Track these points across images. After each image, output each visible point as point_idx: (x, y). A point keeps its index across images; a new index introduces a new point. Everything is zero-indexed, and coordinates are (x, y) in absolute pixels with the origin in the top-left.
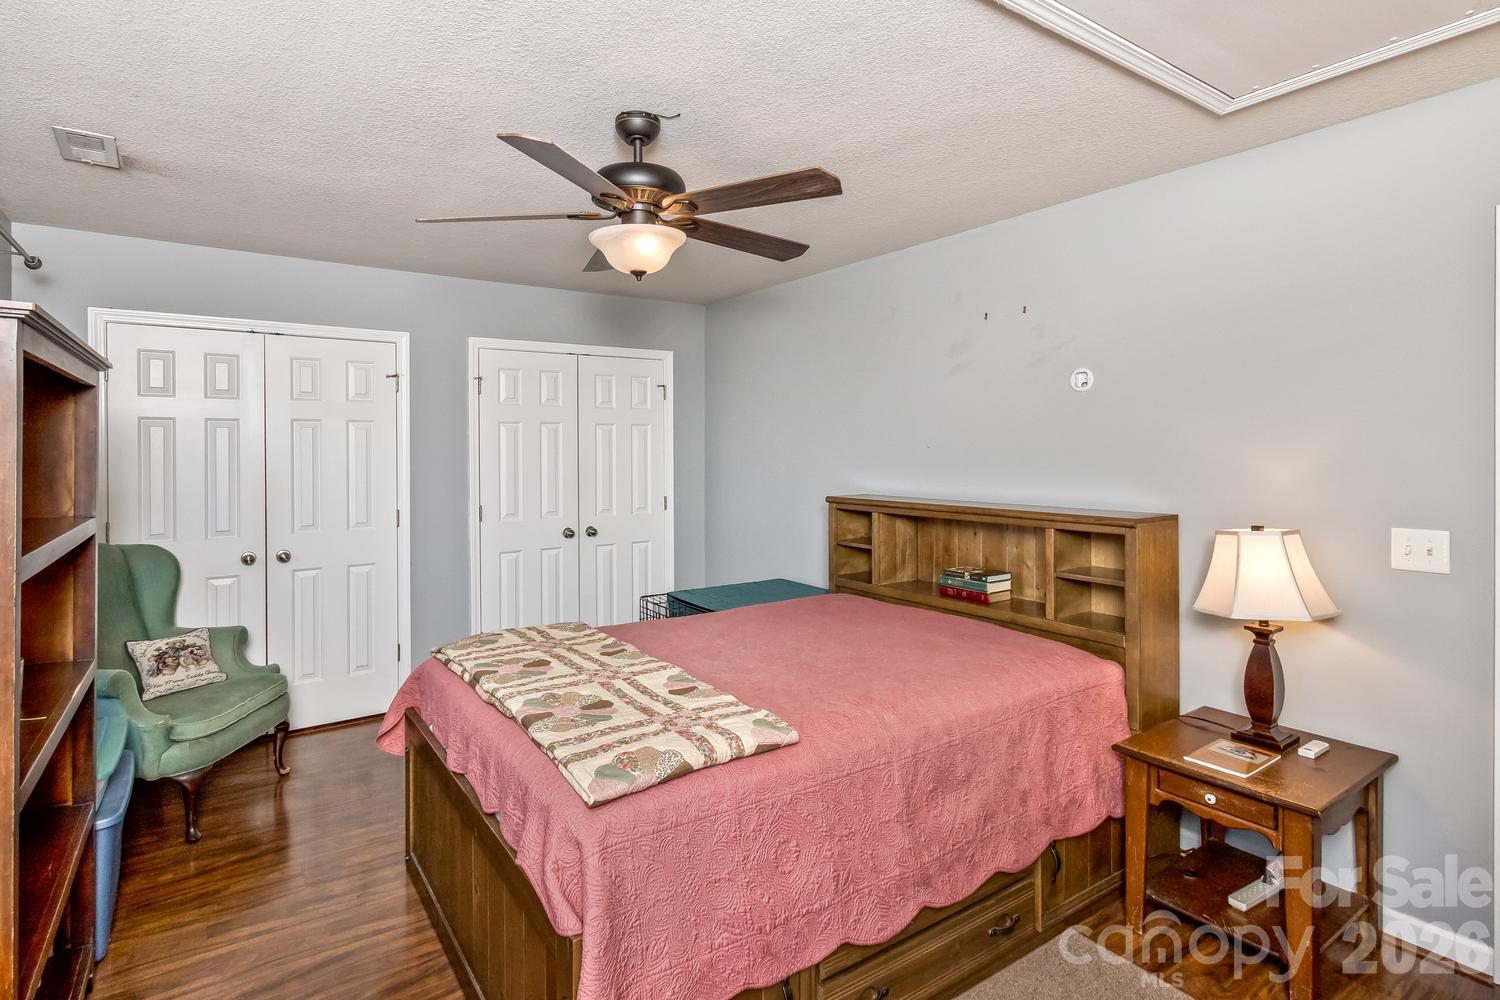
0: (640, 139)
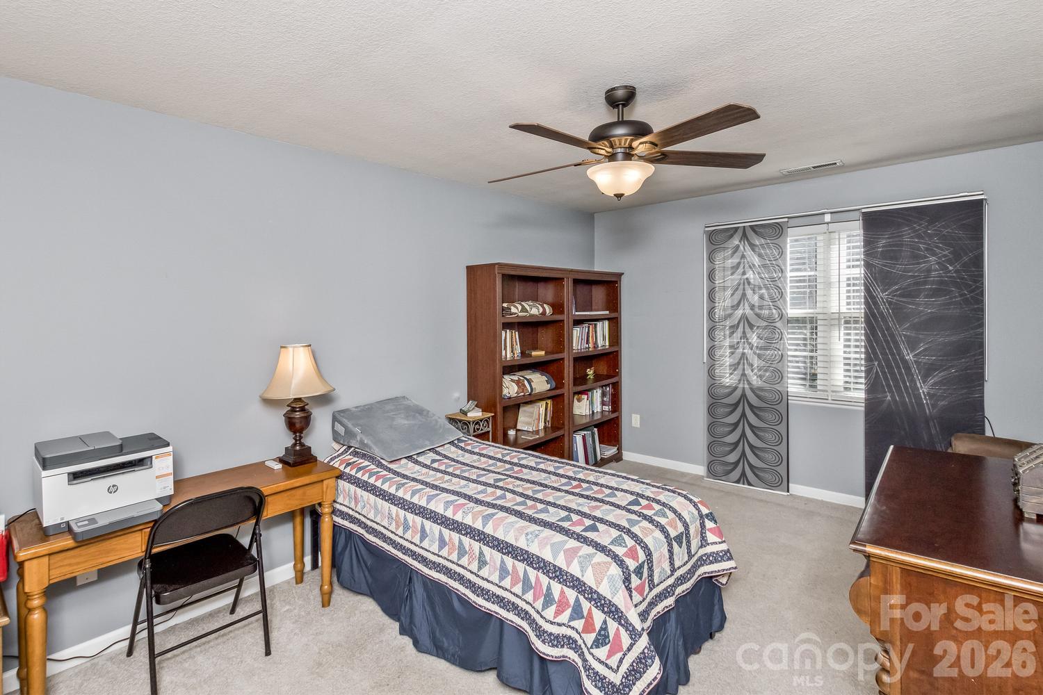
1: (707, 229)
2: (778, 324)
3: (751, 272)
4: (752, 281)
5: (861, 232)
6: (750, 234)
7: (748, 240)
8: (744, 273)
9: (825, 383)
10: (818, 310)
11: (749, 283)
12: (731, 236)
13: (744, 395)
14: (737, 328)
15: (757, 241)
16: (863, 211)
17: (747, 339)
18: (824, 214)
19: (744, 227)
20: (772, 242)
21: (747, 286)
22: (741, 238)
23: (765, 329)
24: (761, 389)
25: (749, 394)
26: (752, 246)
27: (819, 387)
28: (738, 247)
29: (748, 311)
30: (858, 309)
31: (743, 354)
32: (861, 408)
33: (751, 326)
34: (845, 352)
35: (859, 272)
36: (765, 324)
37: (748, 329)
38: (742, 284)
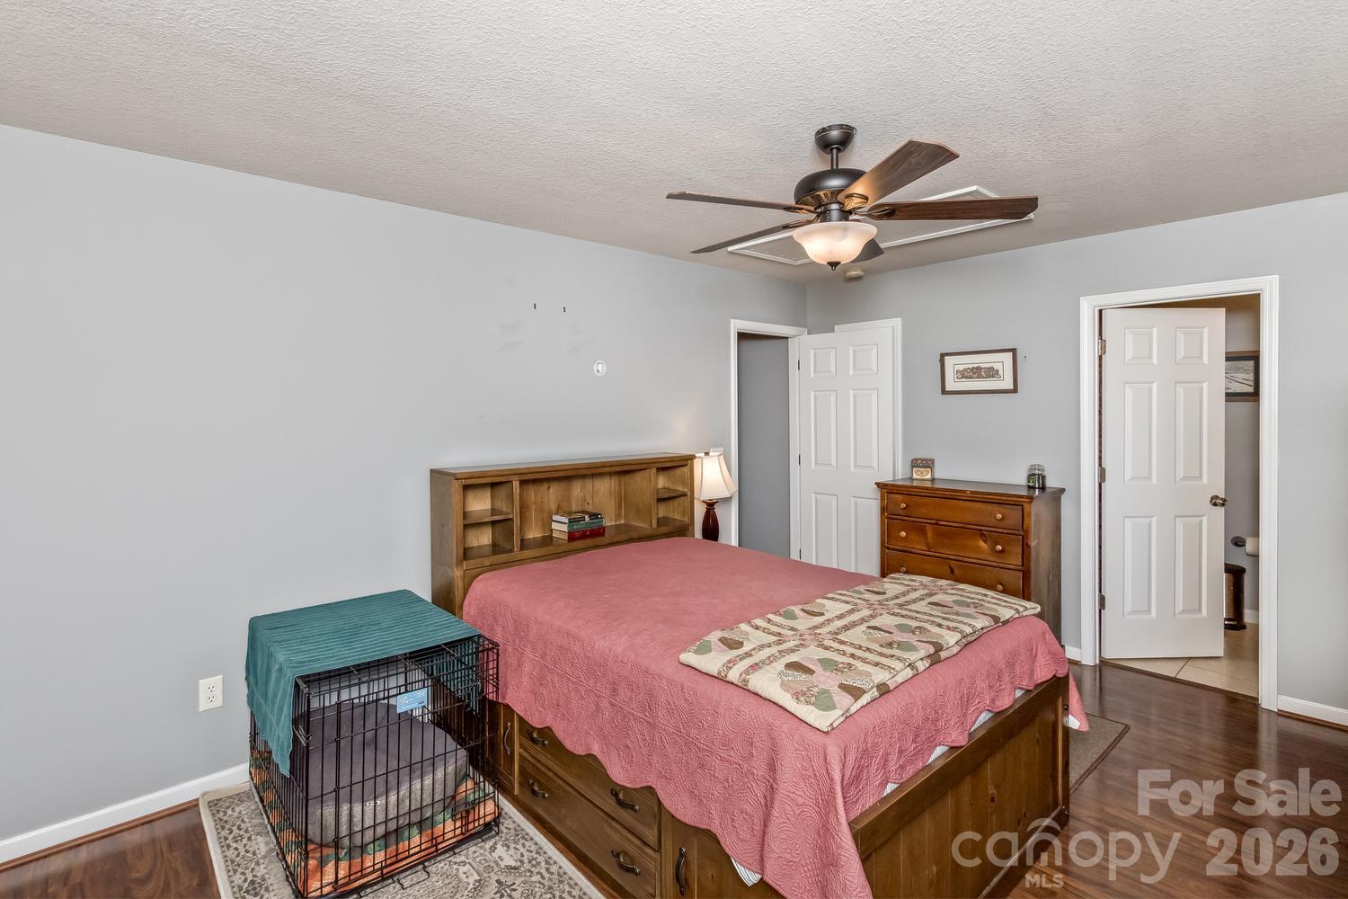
0: (837, 148)
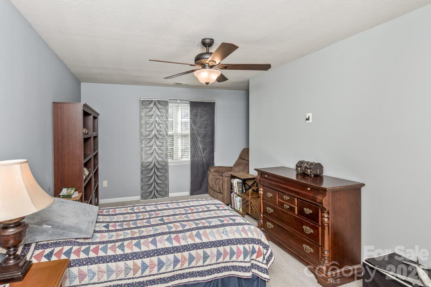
1: (141, 99)
2: (166, 137)
3: (157, 118)
4: (157, 121)
5: (189, 108)
6: (157, 103)
7: (156, 106)
8: (155, 118)
9: (176, 157)
10: (173, 132)
11: (156, 122)
12: (150, 103)
13: (155, 165)
14: (152, 139)
15: (159, 106)
16: (190, 101)
17: (156, 143)
18: (177, 100)
19: (155, 100)
20: (164, 107)
21: (156, 123)
22: (154, 105)
23: (161, 139)
24: (160, 161)
25: (156, 164)
26: (158, 108)
27: (174, 159)
28: (152, 108)
29: (156, 133)
30: (188, 132)
31: (155, 149)
32: (189, 163)
33: (157, 138)
34: (181, 146)
35: (188, 120)
36: (162, 137)
37: (156, 140)
38: (154, 122)
